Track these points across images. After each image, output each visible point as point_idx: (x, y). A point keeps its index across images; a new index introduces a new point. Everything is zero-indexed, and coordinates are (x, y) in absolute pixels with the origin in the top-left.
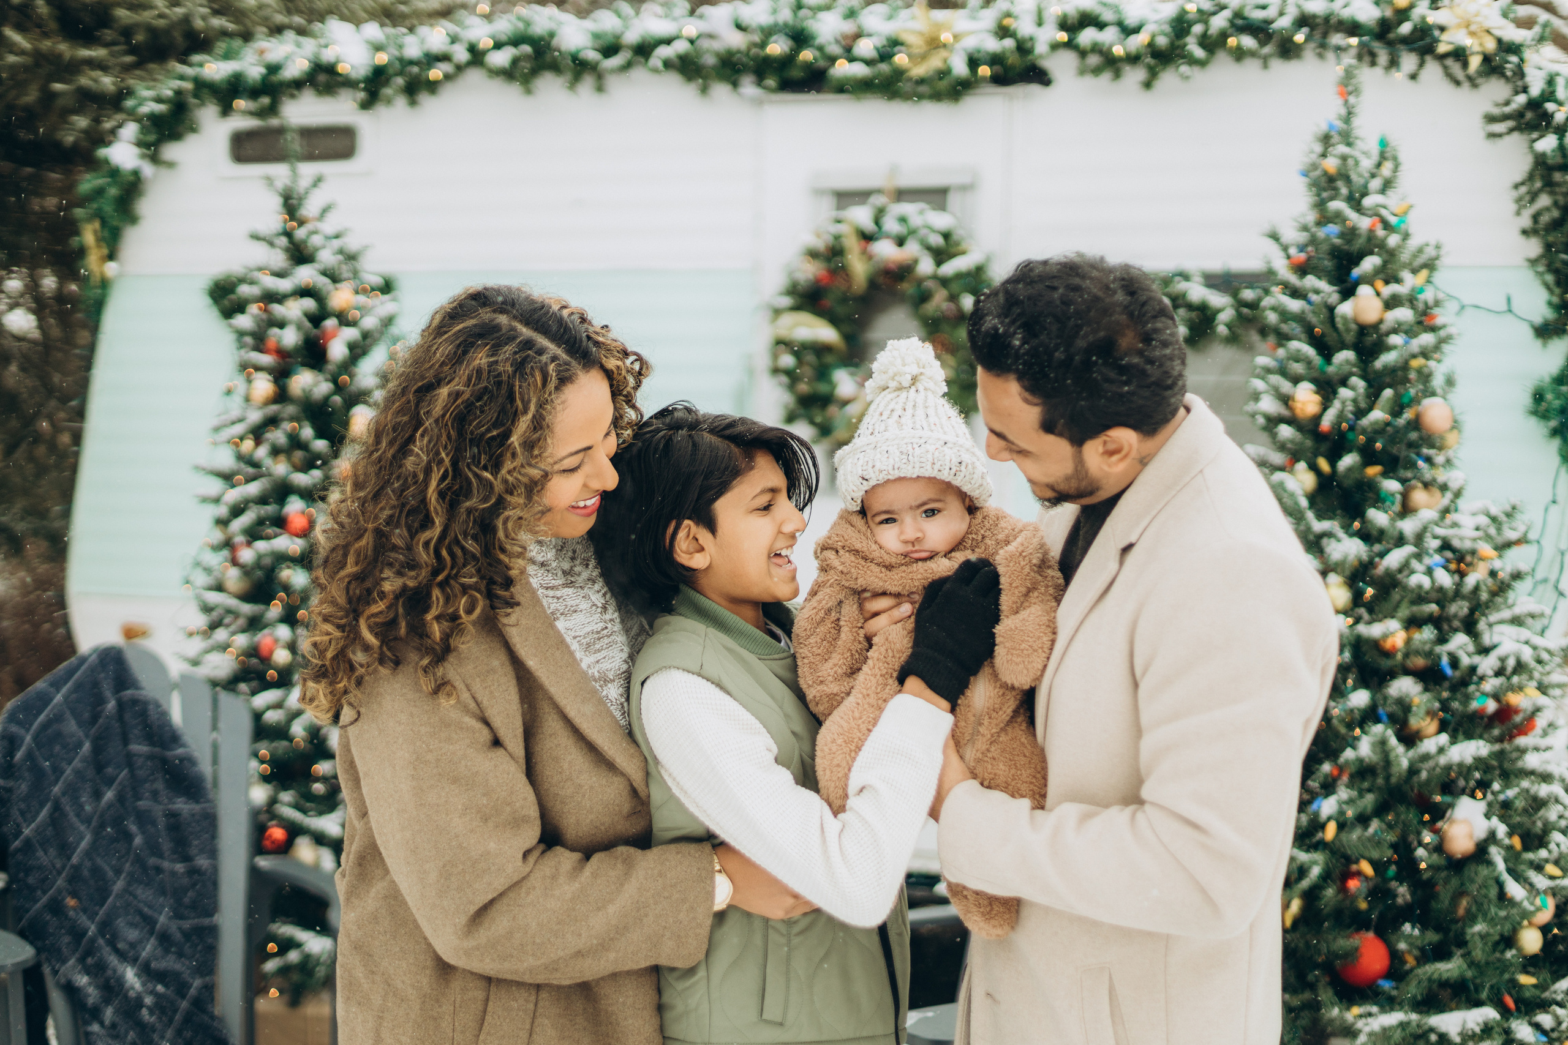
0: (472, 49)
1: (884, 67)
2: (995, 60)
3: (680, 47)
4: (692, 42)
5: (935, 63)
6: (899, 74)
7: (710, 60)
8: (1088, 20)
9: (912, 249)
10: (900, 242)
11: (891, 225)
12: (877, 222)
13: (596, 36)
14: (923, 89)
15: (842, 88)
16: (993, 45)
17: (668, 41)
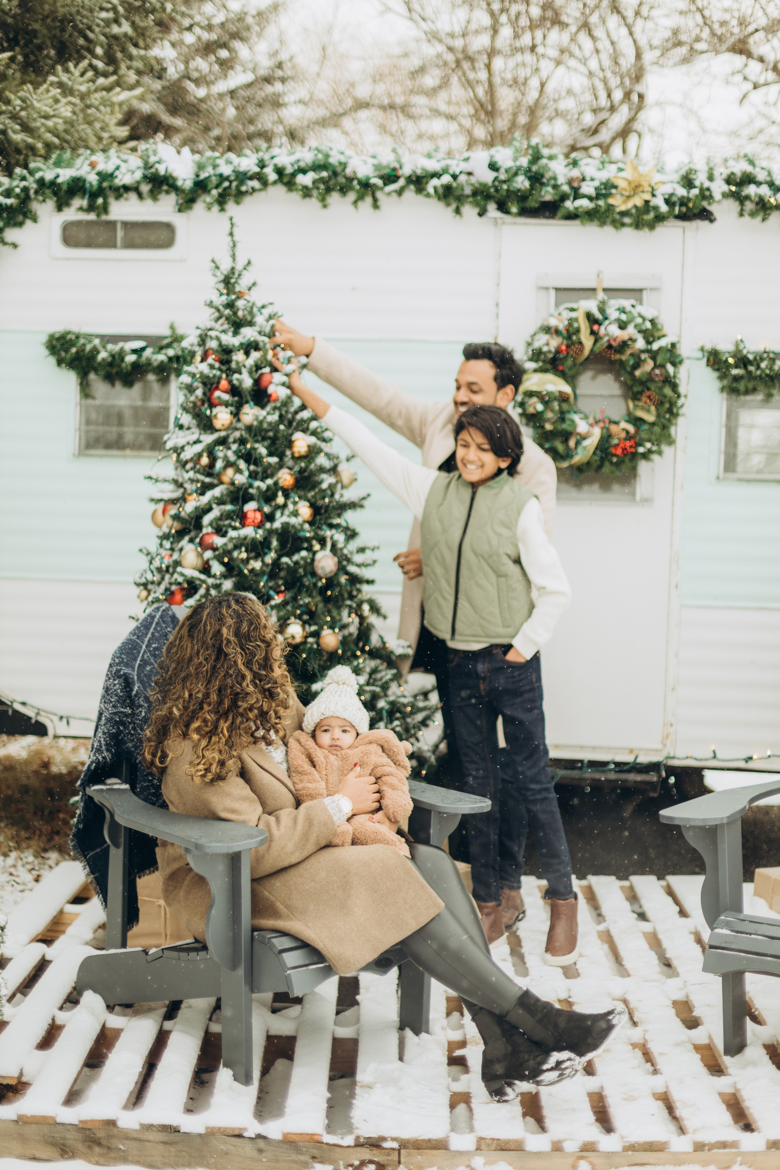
0: (280, 171)
1: (601, 203)
2: (684, 202)
3: (446, 179)
4: (455, 177)
5: (638, 201)
6: (610, 208)
7: (468, 191)
8: (748, 179)
9: (631, 330)
10: (623, 326)
11: (613, 314)
12: (602, 310)
13: (377, 167)
14: (627, 220)
15: (572, 216)
16: (682, 192)
17: (436, 175)
